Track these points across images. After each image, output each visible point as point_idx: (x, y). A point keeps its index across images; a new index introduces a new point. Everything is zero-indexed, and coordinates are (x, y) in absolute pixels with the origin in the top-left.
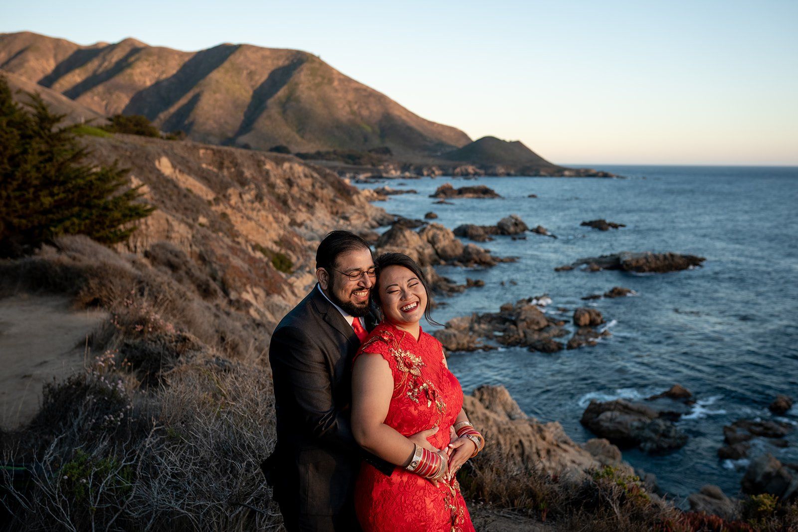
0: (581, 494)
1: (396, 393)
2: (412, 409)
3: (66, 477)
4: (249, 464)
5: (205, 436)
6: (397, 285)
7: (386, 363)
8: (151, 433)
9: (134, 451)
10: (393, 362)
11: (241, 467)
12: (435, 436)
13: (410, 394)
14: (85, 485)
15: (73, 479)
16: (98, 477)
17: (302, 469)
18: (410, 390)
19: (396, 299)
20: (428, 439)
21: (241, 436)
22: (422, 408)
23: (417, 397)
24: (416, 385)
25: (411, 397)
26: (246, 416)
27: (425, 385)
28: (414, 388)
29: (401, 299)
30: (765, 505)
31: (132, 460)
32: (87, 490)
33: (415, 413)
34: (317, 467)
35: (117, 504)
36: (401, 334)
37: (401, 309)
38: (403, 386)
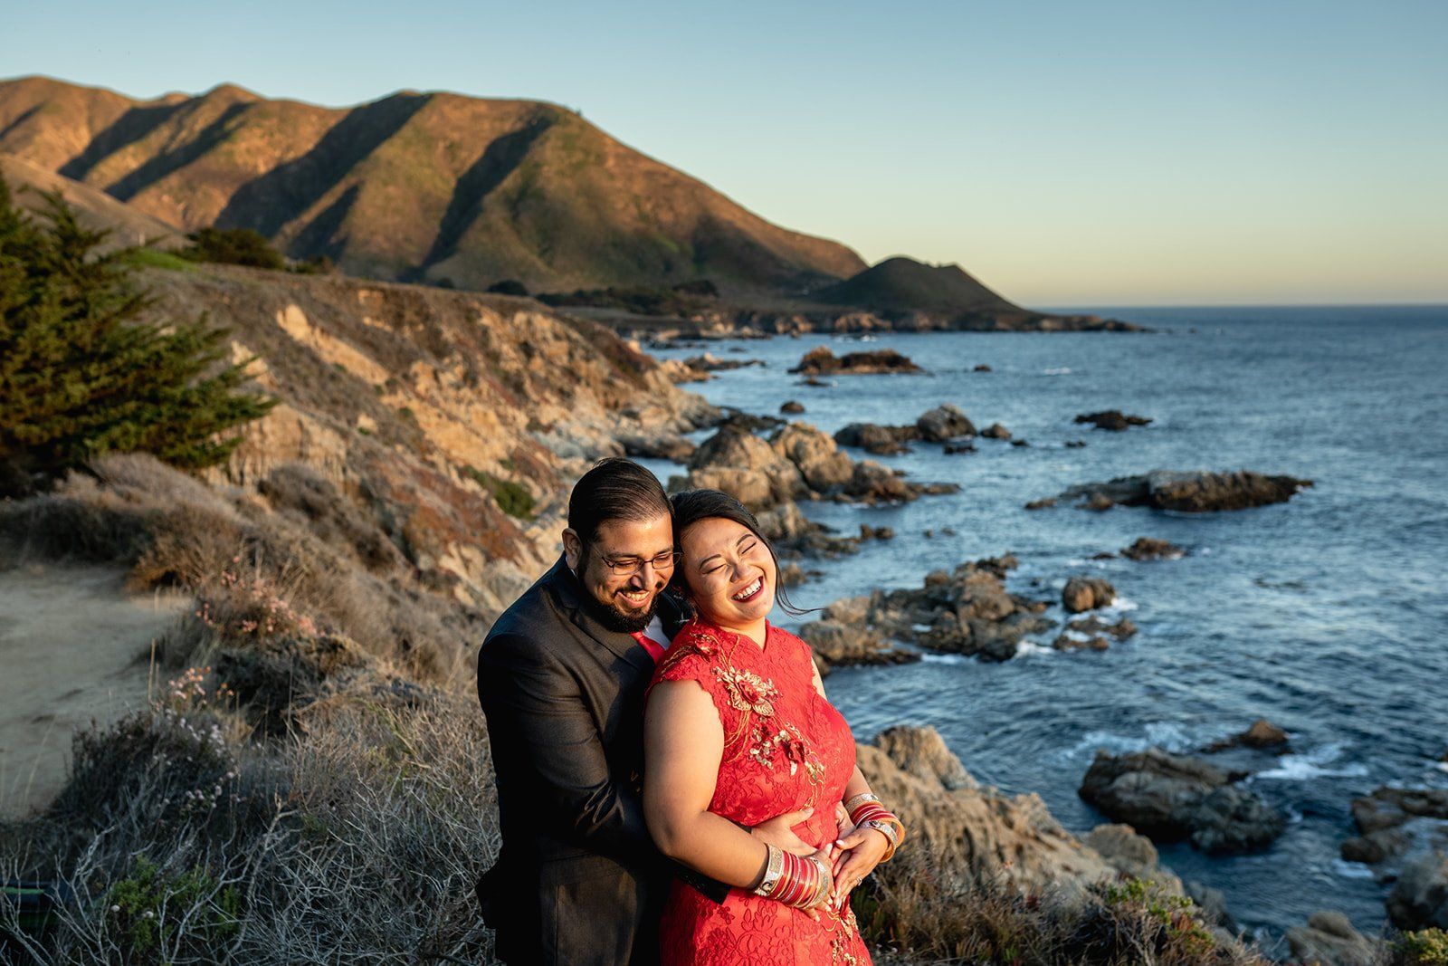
0: (1083, 931)
1: (730, 750)
2: (761, 781)
3: (116, 908)
4: (457, 881)
5: (374, 829)
6: (719, 556)
7: (706, 697)
8: (274, 825)
9: (243, 858)
10: (723, 692)
11: (441, 888)
12: (806, 824)
13: (757, 752)
14: (151, 923)
15: (130, 911)
16: (176, 907)
17: (545, 897)
18: (757, 745)
19: (722, 582)
20: (793, 829)
21: (441, 829)
22: (779, 778)
23: (769, 758)
24: (766, 735)
25: (759, 758)
26: (450, 790)
27: (783, 733)
28: (764, 740)
29: (732, 581)
30: (1432, 949)
31: (238, 873)
32: (155, 932)
33: (768, 787)
34: (572, 893)
35: (211, 957)
37: (732, 597)
38: (742, 738)
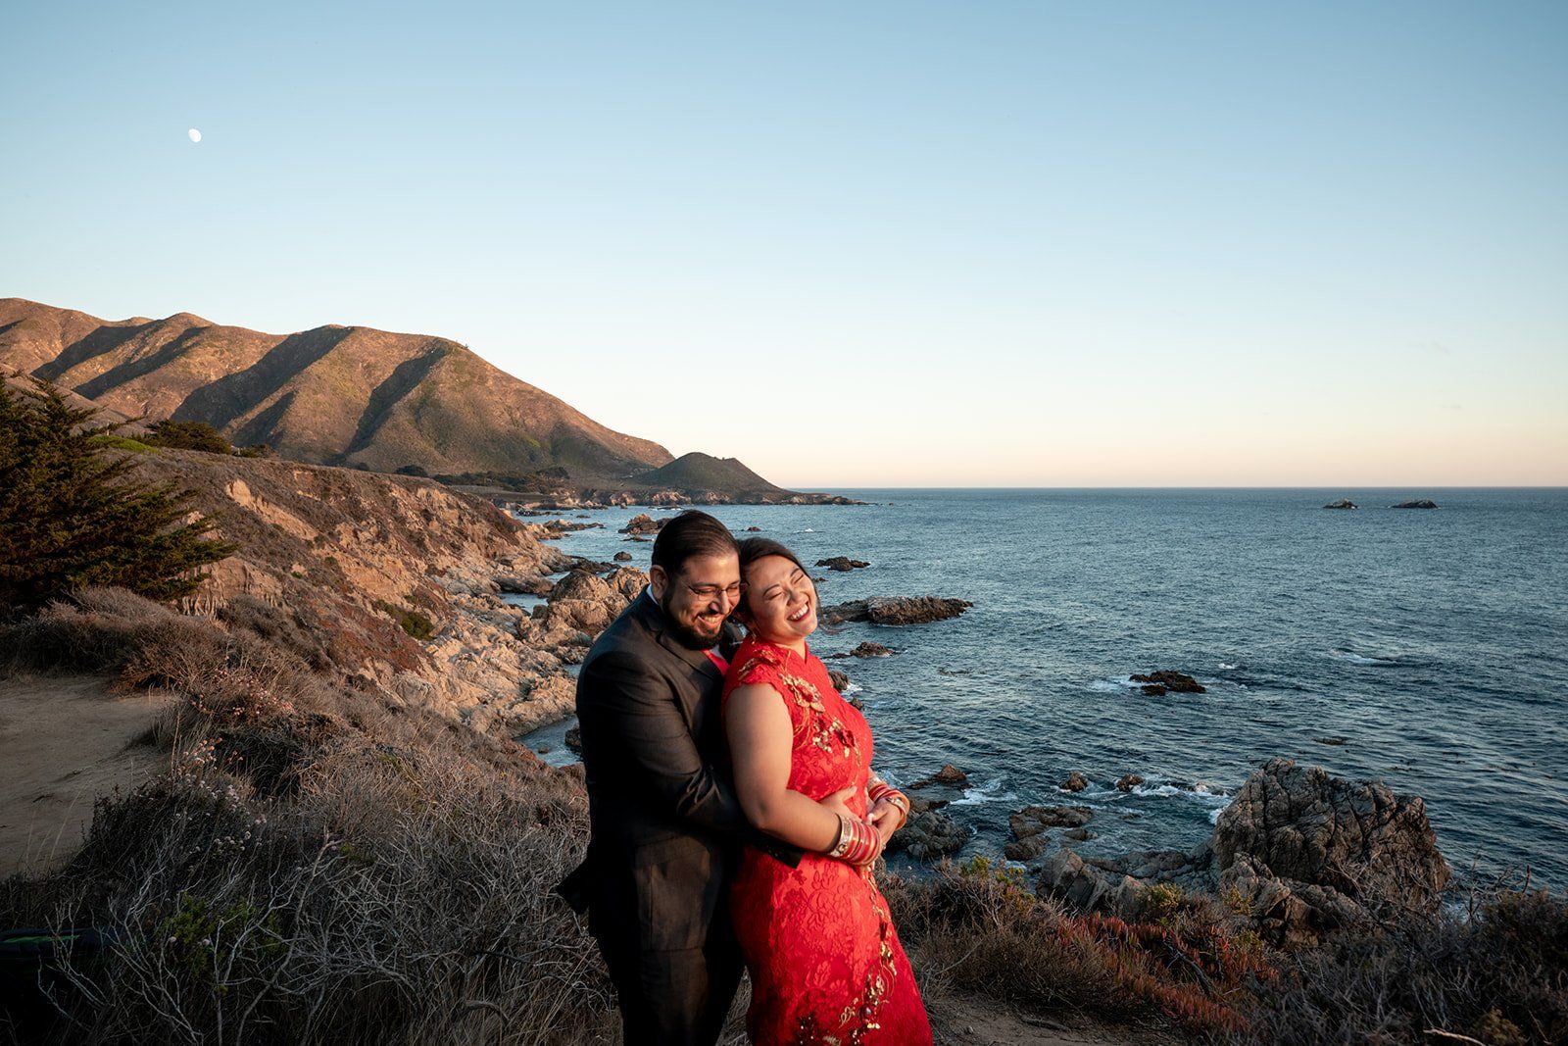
0: (936, 901)
1: (798, 739)
2: (823, 763)
3: (173, 939)
6: (778, 585)
7: (778, 697)
10: (789, 693)
13: (818, 740)
14: (205, 948)
15: (186, 941)
16: (228, 936)
17: (640, 876)
18: (818, 735)
19: (781, 606)
20: (846, 803)
22: (837, 760)
23: (829, 745)
24: (823, 726)
25: (820, 745)
27: (835, 724)
28: (822, 730)
29: (788, 604)
32: (210, 957)
33: (828, 768)
34: (663, 871)
35: (260, 976)
36: (784, 653)
37: (789, 618)
38: (806, 729)
